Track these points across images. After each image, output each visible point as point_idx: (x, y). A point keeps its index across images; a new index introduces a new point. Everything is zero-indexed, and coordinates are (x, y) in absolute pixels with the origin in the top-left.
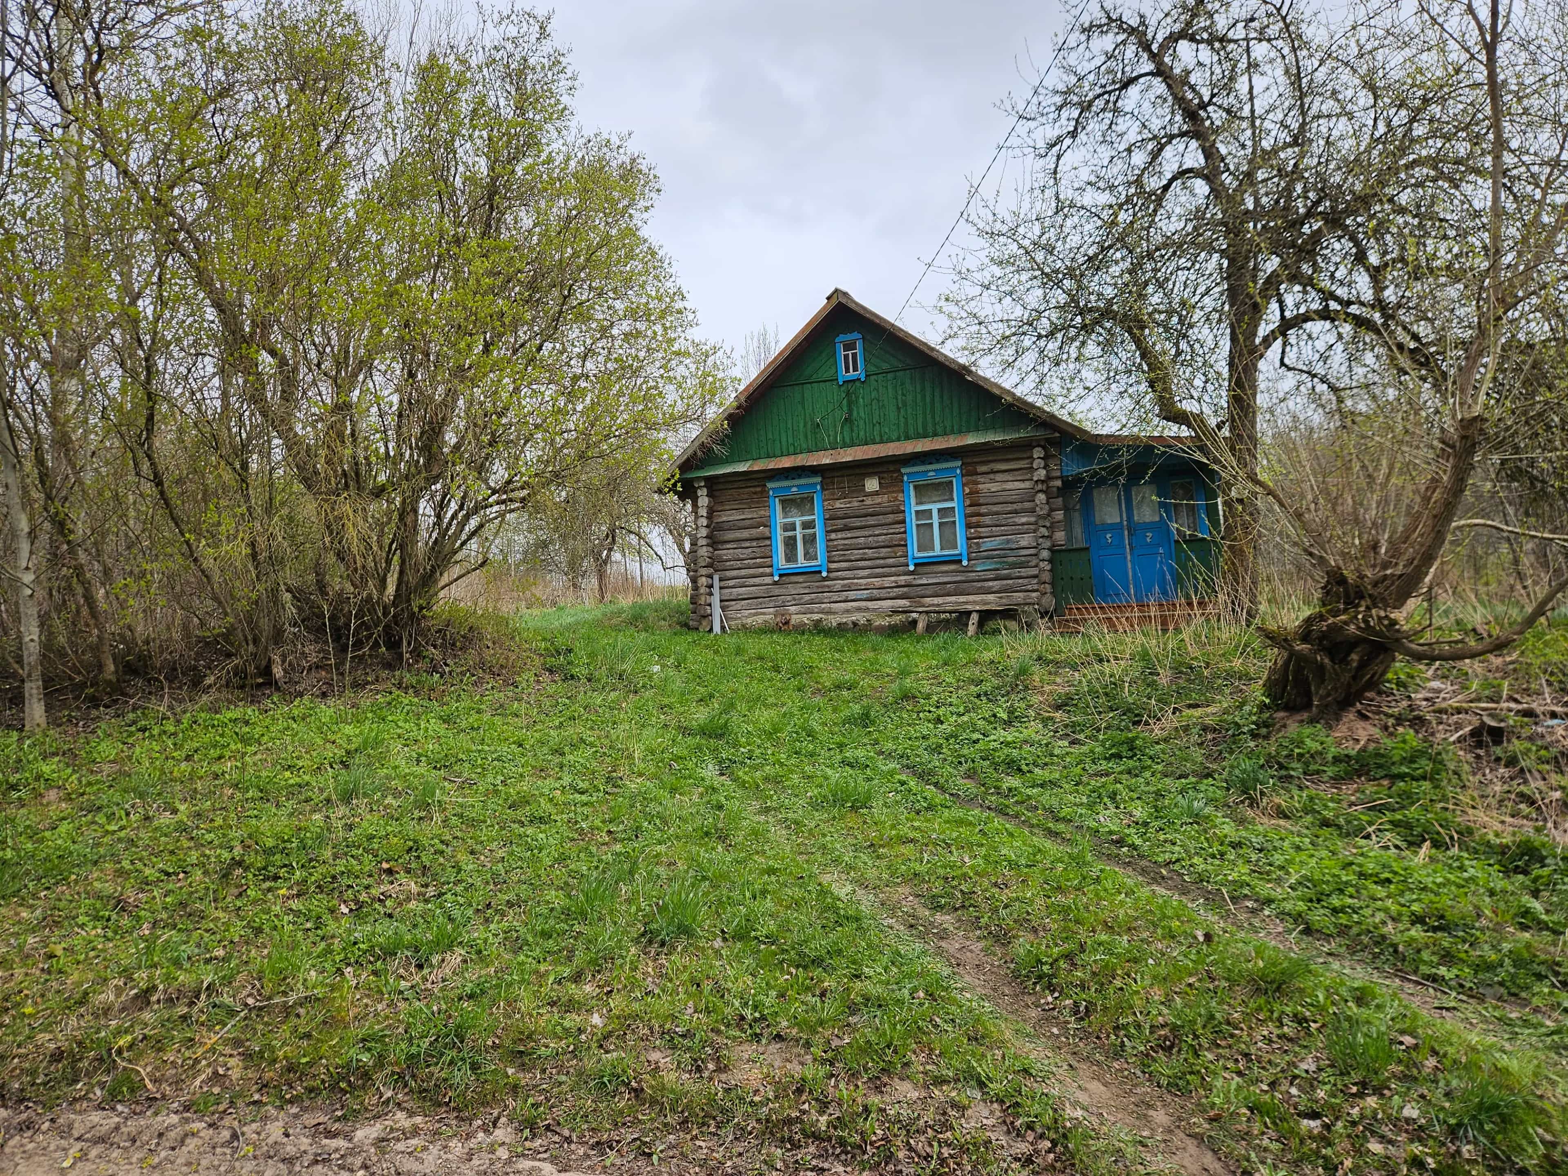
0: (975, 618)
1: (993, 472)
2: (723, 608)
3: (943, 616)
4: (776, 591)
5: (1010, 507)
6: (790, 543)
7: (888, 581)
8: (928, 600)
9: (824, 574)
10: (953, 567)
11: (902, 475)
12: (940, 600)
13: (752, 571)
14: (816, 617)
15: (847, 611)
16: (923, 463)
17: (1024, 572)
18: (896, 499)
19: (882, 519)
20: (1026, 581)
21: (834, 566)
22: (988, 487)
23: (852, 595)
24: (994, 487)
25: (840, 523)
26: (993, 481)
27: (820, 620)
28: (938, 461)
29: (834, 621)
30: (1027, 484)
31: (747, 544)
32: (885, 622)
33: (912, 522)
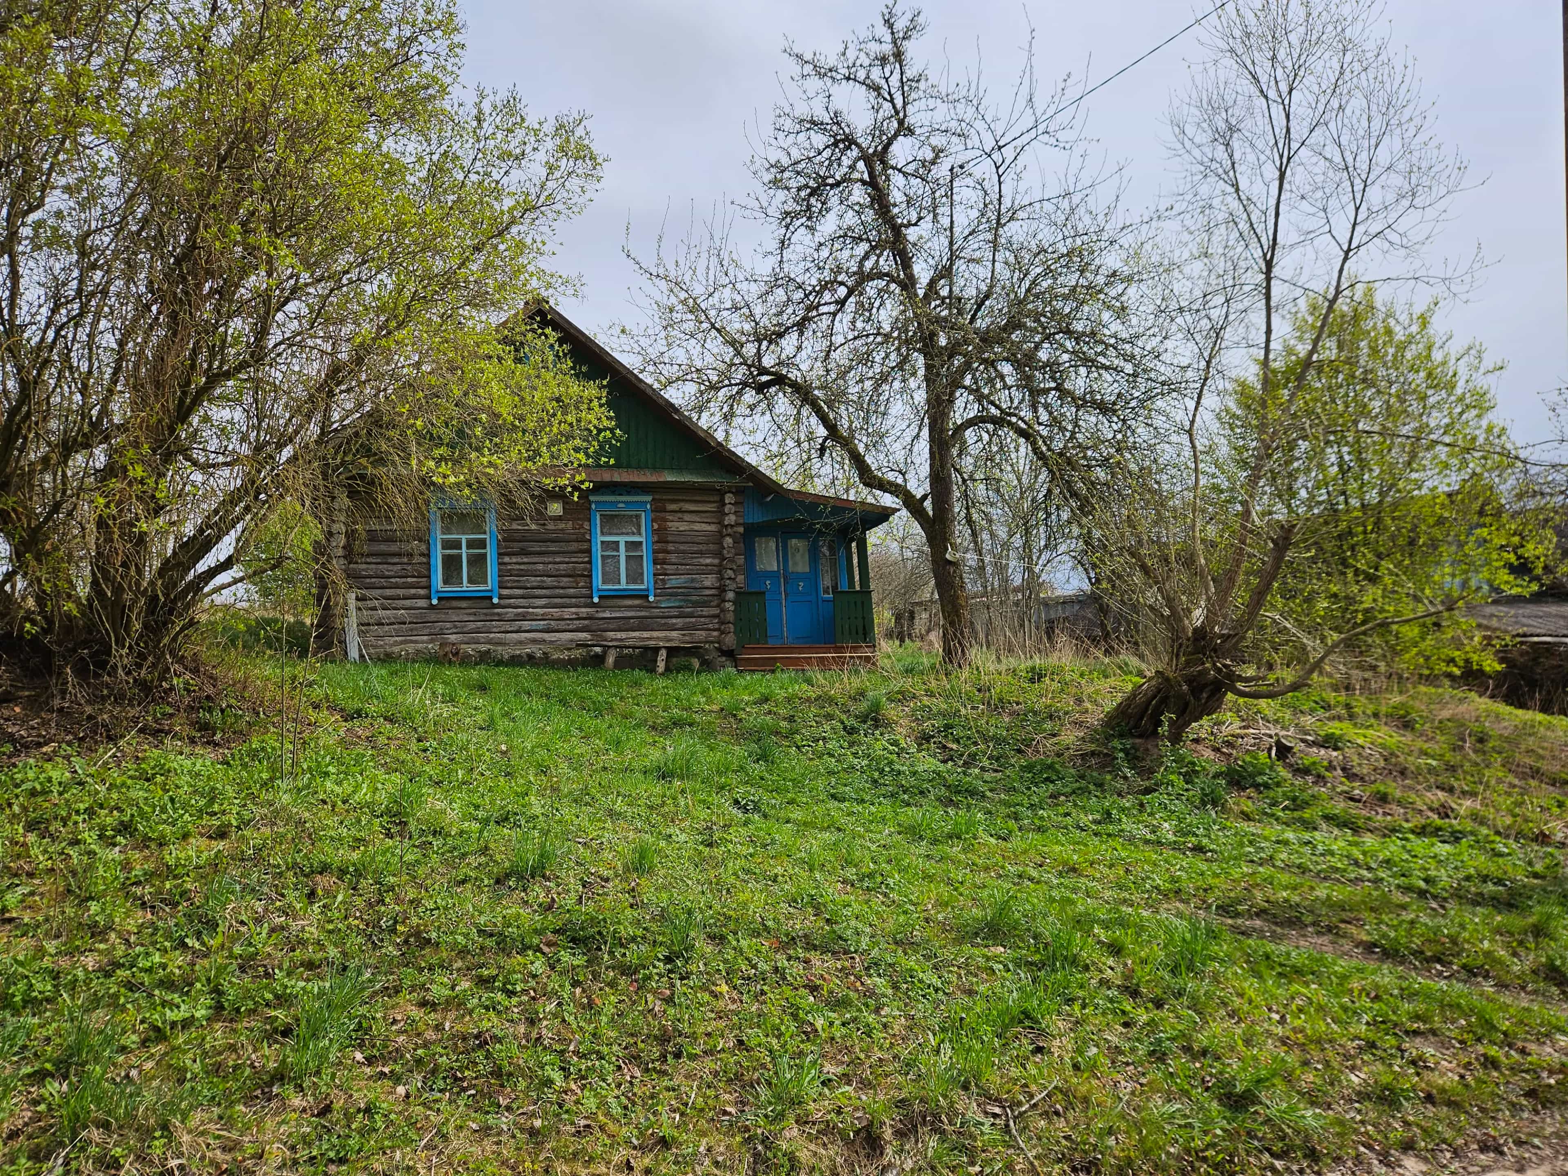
0: (663, 653)
1: (680, 511)
2: (361, 633)
3: (626, 651)
4: (433, 616)
5: (695, 548)
6: (451, 564)
7: (568, 612)
8: (611, 634)
9: (495, 600)
10: (637, 602)
11: (590, 503)
12: (623, 635)
13: (401, 592)
14: (484, 648)
15: (521, 643)
16: (613, 493)
17: (706, 611)
18: (582, 527)
19: (564, 547)
20: (707, 620)
21: (505, 592)
22: (675, 525)
23: (526, 625)
24: (683, 527)
25: (516, 547)
26: (681, 520)
27: (488, 652)
28: (629, 493)
29: (505, 652)
30: (712, 528)
31: (396, 560)
32: (565, 655)
33: (598, 552)
